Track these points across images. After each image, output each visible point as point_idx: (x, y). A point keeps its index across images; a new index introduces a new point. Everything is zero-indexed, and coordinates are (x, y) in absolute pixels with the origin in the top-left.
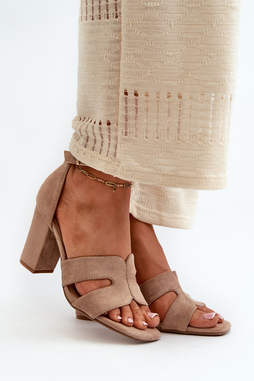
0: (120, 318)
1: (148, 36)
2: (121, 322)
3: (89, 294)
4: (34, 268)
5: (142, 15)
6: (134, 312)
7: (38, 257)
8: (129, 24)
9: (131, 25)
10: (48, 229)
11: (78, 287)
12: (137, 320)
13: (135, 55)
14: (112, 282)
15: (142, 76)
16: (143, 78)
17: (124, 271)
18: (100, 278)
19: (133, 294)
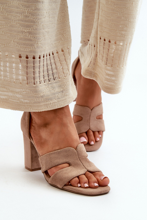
10: (30, 141)
11: (49, 172)
14: (70, 164)
17: (76, 155)
18: (61, 164)
19: (87, 168)
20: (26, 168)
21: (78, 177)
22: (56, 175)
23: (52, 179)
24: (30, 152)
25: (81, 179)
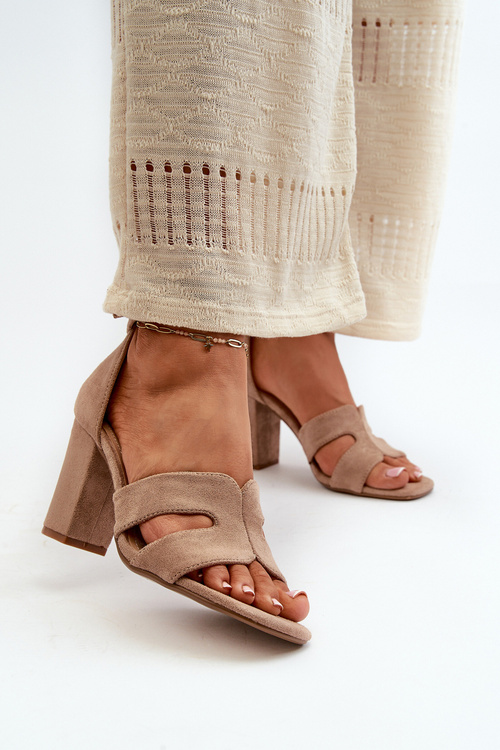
0: (226, 585)
1: (170, 64)
2: (229, 592)
3: (165, 537)
5: (162, 30)
6: (258, 579)
7: (73, 509)
8: (139, 47)
9: (142, 48)
12: (263, 594)
13: (149, 100)
14: (213, 521)
15: (161, 135)
16: (162, 138)
17: (238, 503)
18: (190, 512)
19: (256, 549)
20: (49, 531)
23: (151, 550)
24: (81, 483)
25: (235, 573)
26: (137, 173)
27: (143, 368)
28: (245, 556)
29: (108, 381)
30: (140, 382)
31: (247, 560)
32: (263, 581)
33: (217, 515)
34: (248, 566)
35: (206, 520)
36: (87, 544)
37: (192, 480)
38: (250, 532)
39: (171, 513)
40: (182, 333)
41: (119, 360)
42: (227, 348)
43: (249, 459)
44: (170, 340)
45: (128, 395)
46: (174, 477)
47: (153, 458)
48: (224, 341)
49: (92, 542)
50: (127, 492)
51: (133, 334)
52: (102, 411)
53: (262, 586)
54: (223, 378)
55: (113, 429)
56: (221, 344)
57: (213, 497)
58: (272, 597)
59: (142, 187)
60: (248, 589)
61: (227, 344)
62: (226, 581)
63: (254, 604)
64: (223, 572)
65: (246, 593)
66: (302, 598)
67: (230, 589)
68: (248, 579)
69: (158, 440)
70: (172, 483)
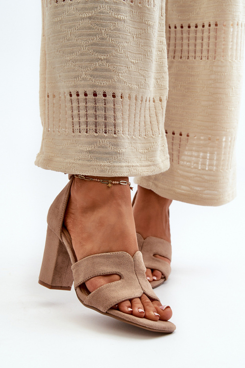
0: (130, 309)
2: (131, 313)
3: (98, 289)
4: (50, 283)
6: (145, 304)
7: (52, 272)
10: (58, 241)
11: (88, 285)
12: (149, 311)
14: (121, 277)
15: (80, 78)
17: (132, 265)
18: (108, 273)
19: (143, 288)
20: (42, 283)
21: (131, 300)
22: (99, 291)
23: (93, 297)
24: (55, 258)
25: (134, 303)
26: (72, 98)
27: (79, 199)
28: (138, 293)
29: (62, 207)
30: (78, 206)
31: (139, 296)
32: (148, 305)
33: (122, 273)
34: (140, 298)
35: (117, 277)
36: (61, 287)
37: (108, 257)
38: (139, 279)
39: (99, 276)
40: (96, 180)
41: (67, 196)
42: (120, 186)
43: (135, 242)
44: (91, 184)
45: (73, 213)
46: (99, 256)
47: (89, 247)
48: (118, 182)
49: (64, 286)
50: (77, 265)
51: (73, 181)
52: (61, 223)
53: (148, 307)
54: (120, 201)
55: (68, 231)
56: (116, 184)
57: (119, 264)
58: (154, 312)
59: (75, 105)
60: (142, 310)
61: (119, 184)
62: (130, 307)
63: (145, 317)
64: (128, 303)
65: (141, 312)
66: (168, 309)
67: (132, 311)
68: (141, 305)
69: (89, 237)
70: (98, 260)
